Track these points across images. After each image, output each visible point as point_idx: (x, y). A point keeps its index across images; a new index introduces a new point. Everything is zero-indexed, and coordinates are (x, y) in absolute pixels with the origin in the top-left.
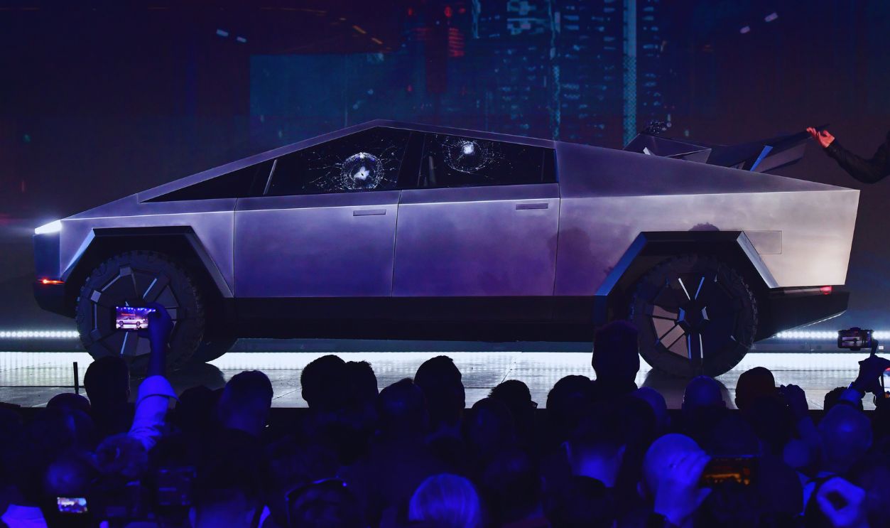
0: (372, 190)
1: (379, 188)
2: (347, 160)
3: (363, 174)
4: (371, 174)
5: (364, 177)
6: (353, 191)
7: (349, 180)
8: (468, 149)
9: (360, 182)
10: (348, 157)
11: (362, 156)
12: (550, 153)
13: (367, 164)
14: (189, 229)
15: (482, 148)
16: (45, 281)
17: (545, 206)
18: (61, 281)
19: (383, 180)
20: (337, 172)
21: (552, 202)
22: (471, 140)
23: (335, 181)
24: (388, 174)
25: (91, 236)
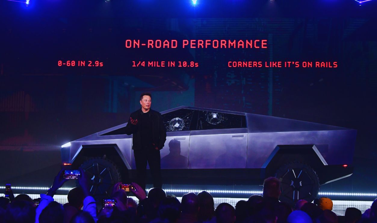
0: (180, 131)
1: (183, 130)
2: (172, 120)
3: (177, 125)
4: (180, 125)
5: (177, 126)
6: (173, 131)
7: (172, 127)
8: (215, 116)
9: (176, 128)
10: (172, 119)
11: (177, 119)
12: (244, 117)
13: (179, 122)
14: (115, 145)
15: (220, 115)
16: (65, 164)
17: (242, 136)
18: (71, 164)
19: (184, 127)
20: (168, 124)
21: (245, 134)
22: (216, 113)
23: (167, 128)
24: (186, 125)
25: (81, 148)
